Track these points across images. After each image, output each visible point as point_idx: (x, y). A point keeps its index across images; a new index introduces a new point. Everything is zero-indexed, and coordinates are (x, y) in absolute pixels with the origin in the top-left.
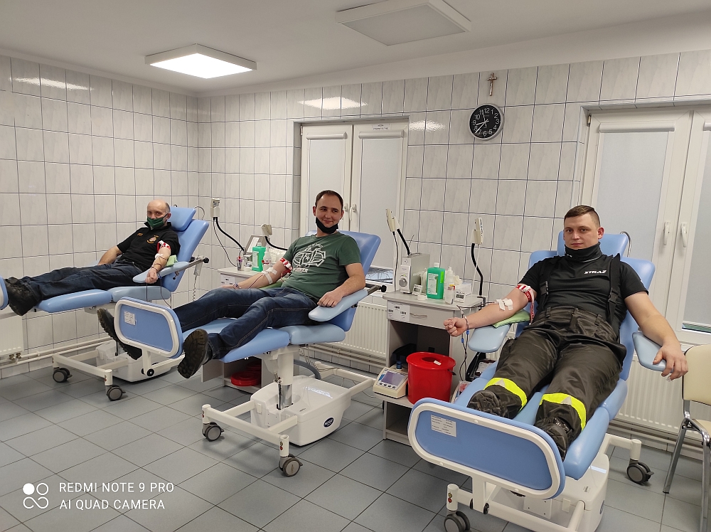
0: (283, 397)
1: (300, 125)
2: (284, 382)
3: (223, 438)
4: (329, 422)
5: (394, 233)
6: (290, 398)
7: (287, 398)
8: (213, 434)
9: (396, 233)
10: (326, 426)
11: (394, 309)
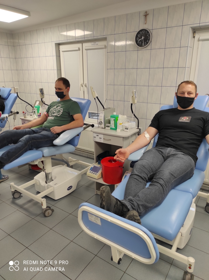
0: (48, 178)
1: (58, 45)
2: (47, 171)
3: (22, 196)
4: (70, 188)
5: (95, 98)
6: (52, 178)
7: (50, 177)
8: (16, 195)
9: (96, 99)
10: (68, 190)
11: (96, 136)
